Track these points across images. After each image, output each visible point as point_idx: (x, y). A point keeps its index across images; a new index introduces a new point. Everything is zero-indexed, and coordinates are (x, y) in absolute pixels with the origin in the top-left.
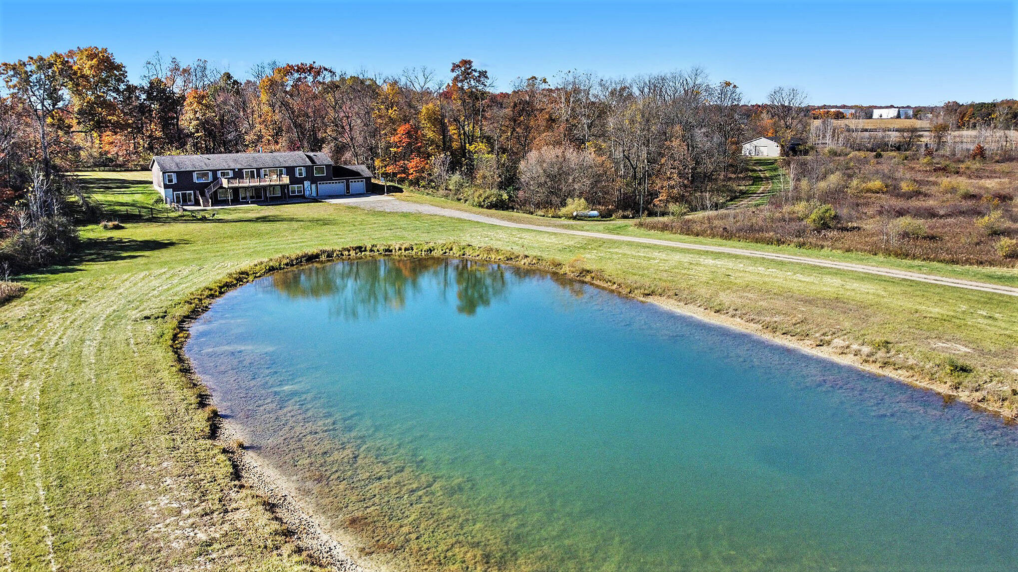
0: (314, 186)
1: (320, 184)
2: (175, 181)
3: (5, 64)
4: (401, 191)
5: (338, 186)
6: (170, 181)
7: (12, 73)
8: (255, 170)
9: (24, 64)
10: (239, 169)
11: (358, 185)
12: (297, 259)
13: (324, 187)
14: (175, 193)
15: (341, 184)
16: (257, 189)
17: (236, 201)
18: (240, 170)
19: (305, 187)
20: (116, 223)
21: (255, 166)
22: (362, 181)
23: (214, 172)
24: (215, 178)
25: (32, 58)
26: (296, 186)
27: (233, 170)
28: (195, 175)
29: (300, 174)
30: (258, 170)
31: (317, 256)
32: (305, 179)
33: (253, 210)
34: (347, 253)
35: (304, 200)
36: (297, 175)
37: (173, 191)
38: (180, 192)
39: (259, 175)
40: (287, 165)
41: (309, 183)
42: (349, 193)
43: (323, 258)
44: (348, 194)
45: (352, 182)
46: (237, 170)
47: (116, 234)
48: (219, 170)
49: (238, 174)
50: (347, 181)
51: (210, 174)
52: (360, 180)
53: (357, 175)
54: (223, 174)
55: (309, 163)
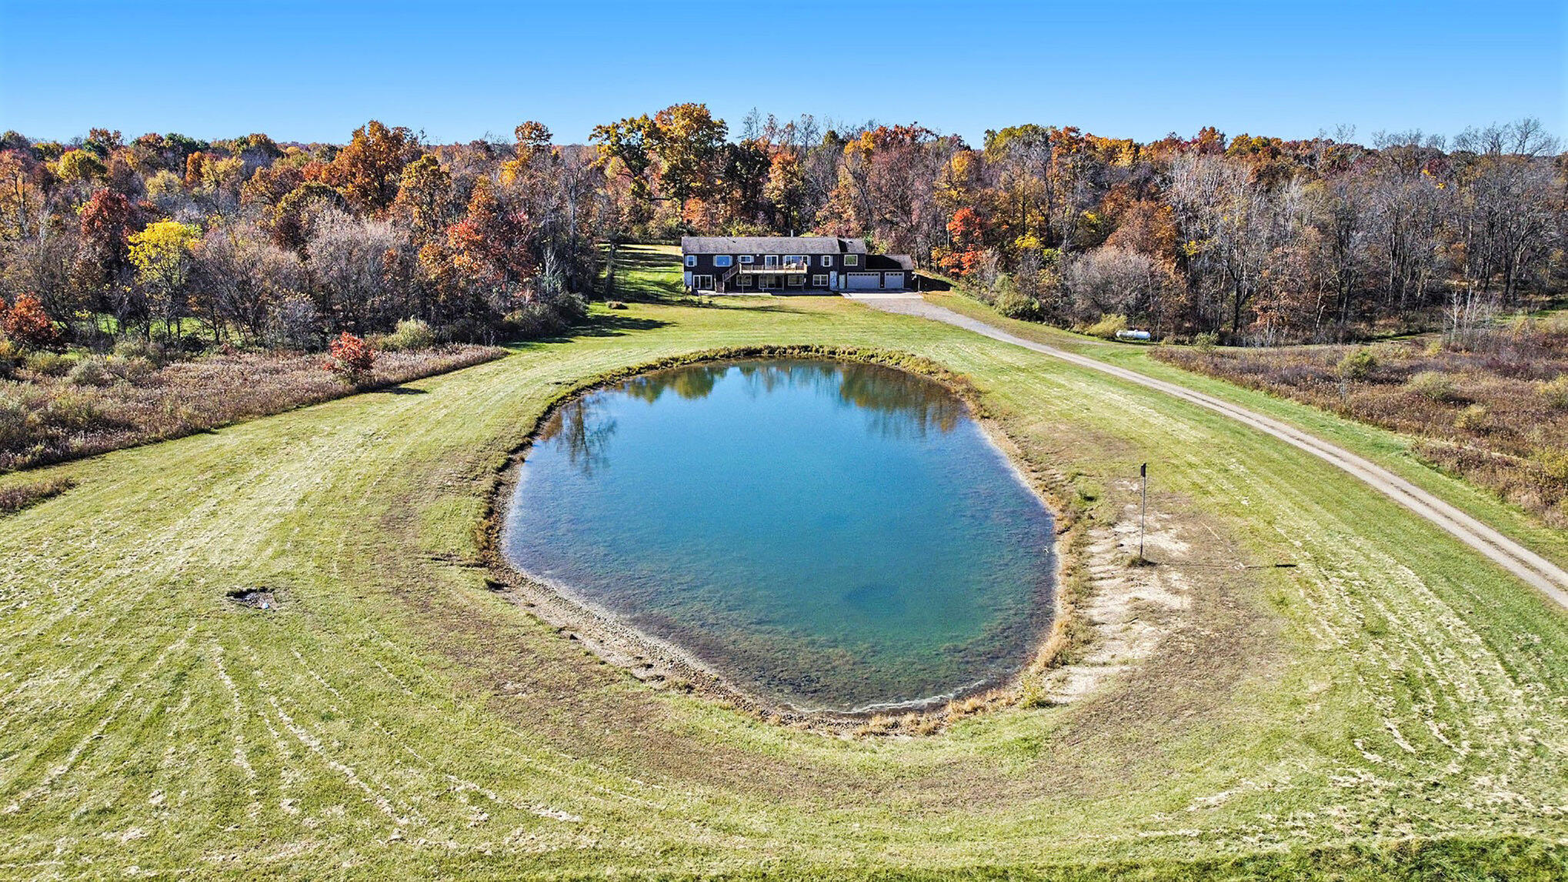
0: (842, 278)
1: (850, 275)
2: (695, 264)
3: (600, 127)
4: (945, 287)
5: (873, 278)
6: (691, 263)
7: (605, 136)
8: (778, 256)
9: (618, 127)
10: (760, 255)
11: (893, 278)
12: (736, 352)
13: (855, 279)
14: (694, 276)
15: (875, 276)
16: (778, 277)
17: (754, 288)
18: (762, 255)
19: (831, 277)
20: (620, 303)
21: (776, 251)
22: (903, 274)
23: (735, 256)
24: (735, 262)
25: (624, 120)
26: (821, 276)
27: (755, 255)
28: (715, 258)
29: (827, 263)
30: (781, 256)
31: (760, 351)
32: (831, 269)
33: (766, 299)
34: (790, 351)
35: (826, 293)
36: (823, 264)
37: (693, 274)
38: (699, 275)
39: (781, 263)
40: (812, 252)
41: (836, 273)
42: (884, 287)
43: (765, 353)
44: (882, 289)
45: (888, 274)
46: (758, 256)
47: (620, 313)
48: (739, 255)
49: (759, 260)
50: (882, 274)
51: (731, 258)
52: (900, 272)
53: (897, 266)
54: (743, 259)
55: (838, 251)
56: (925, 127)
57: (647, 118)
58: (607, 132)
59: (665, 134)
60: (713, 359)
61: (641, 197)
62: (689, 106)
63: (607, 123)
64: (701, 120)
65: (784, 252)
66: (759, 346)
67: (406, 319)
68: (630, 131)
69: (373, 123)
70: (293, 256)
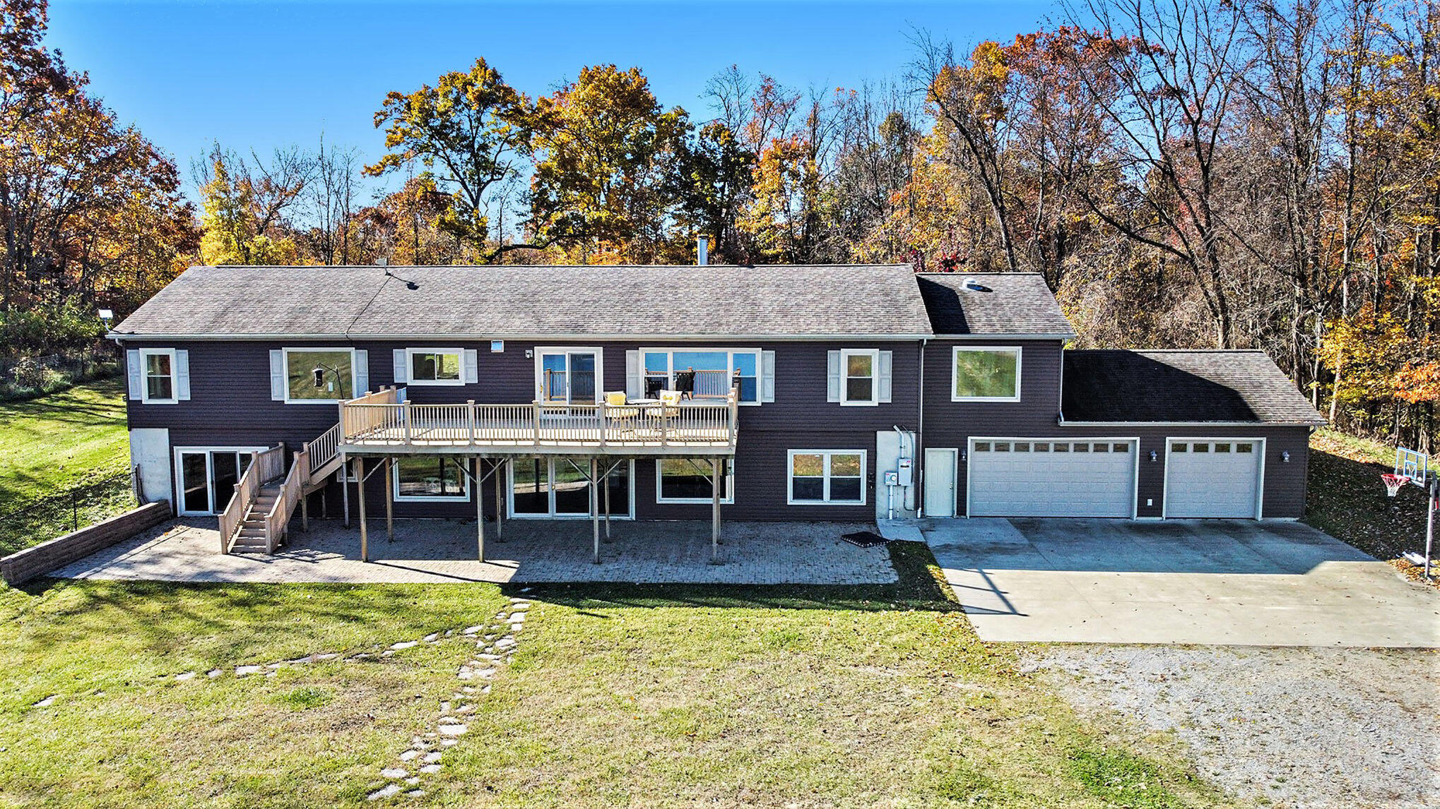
0: (940, 462)
1: (981, 447)
2: (181, 390)
5: (1091, 466)
6: (161, 386)
8: (598, 353)
10: (508, 344)
13: (1006, 470)
14: (180, 451)
15: (1111, 455)
18: (519, 348)
19: (885, 460)
21: (606, 330)
22: (1243, 448)
23: (378, 354)
26: (827, 454)
27: (481, 346)
28: (279, 363)
29: (859, 387)
30: (616, 351)
32: (887, 417)
36: (838, 393)
37: (173, 443)
38: (206, 451)
40: (783, 331)
41: (907, 441)
42: (1157, 511)
45: (1180, 448)
46: (498, 348)
48: (403, 344)
49: (505, 372)
50: (1155, 440)
51: (358, 363)
52: (1234, 441)
55: (918, 326)
65: (635, 334)
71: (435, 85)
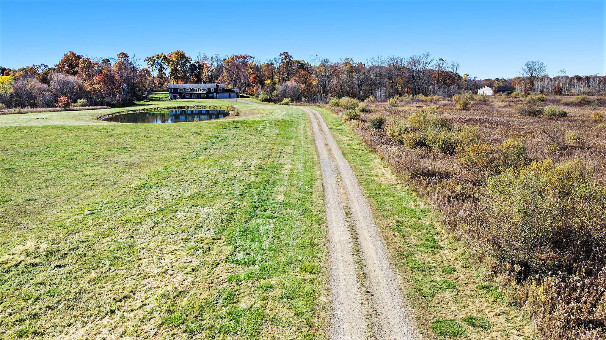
0: (217, 94)
3: (148, 57)
4: (249, 97)
5: (228, 95)
6: (171, 91)
9: (154, 57)
16: (197, 94)
17: (191, 98)
18: (193, 88)
19: (214, 94)
20: (148, 100)
22: (235, 94)
23: (185, 89)
30: (198, 89)
32: (214, 92)
35: (213, 98)
38: (174, 95)
44: (230, 97)
47: (147, 103)
49: (192, 89)
50: (230, 94)
51: (183, 89)
53: (233, 92)
54: (187, 90)
55: (216, 87)
56: (249, 55)
57: (163, 54)
58: (150, 59)
59: (169, 59)
60: (170, 108)
61: (162, 79)
62: (178, 51)
63: (150, 56)
64: (182, 56)
65: (200, 88)
66: (184, 106)
67: (81, 99)
68: (157, 58)
69: (70, 52)
70: (46, 86)
71: (154, 56)
